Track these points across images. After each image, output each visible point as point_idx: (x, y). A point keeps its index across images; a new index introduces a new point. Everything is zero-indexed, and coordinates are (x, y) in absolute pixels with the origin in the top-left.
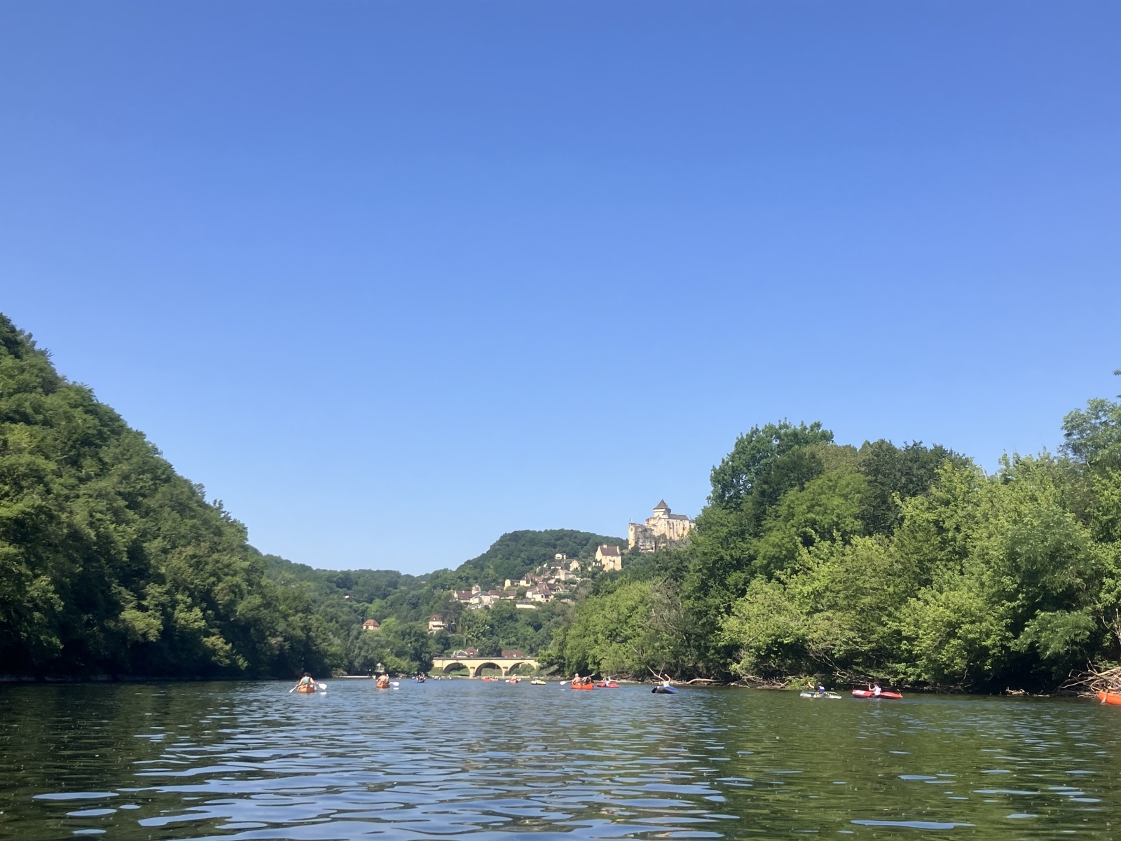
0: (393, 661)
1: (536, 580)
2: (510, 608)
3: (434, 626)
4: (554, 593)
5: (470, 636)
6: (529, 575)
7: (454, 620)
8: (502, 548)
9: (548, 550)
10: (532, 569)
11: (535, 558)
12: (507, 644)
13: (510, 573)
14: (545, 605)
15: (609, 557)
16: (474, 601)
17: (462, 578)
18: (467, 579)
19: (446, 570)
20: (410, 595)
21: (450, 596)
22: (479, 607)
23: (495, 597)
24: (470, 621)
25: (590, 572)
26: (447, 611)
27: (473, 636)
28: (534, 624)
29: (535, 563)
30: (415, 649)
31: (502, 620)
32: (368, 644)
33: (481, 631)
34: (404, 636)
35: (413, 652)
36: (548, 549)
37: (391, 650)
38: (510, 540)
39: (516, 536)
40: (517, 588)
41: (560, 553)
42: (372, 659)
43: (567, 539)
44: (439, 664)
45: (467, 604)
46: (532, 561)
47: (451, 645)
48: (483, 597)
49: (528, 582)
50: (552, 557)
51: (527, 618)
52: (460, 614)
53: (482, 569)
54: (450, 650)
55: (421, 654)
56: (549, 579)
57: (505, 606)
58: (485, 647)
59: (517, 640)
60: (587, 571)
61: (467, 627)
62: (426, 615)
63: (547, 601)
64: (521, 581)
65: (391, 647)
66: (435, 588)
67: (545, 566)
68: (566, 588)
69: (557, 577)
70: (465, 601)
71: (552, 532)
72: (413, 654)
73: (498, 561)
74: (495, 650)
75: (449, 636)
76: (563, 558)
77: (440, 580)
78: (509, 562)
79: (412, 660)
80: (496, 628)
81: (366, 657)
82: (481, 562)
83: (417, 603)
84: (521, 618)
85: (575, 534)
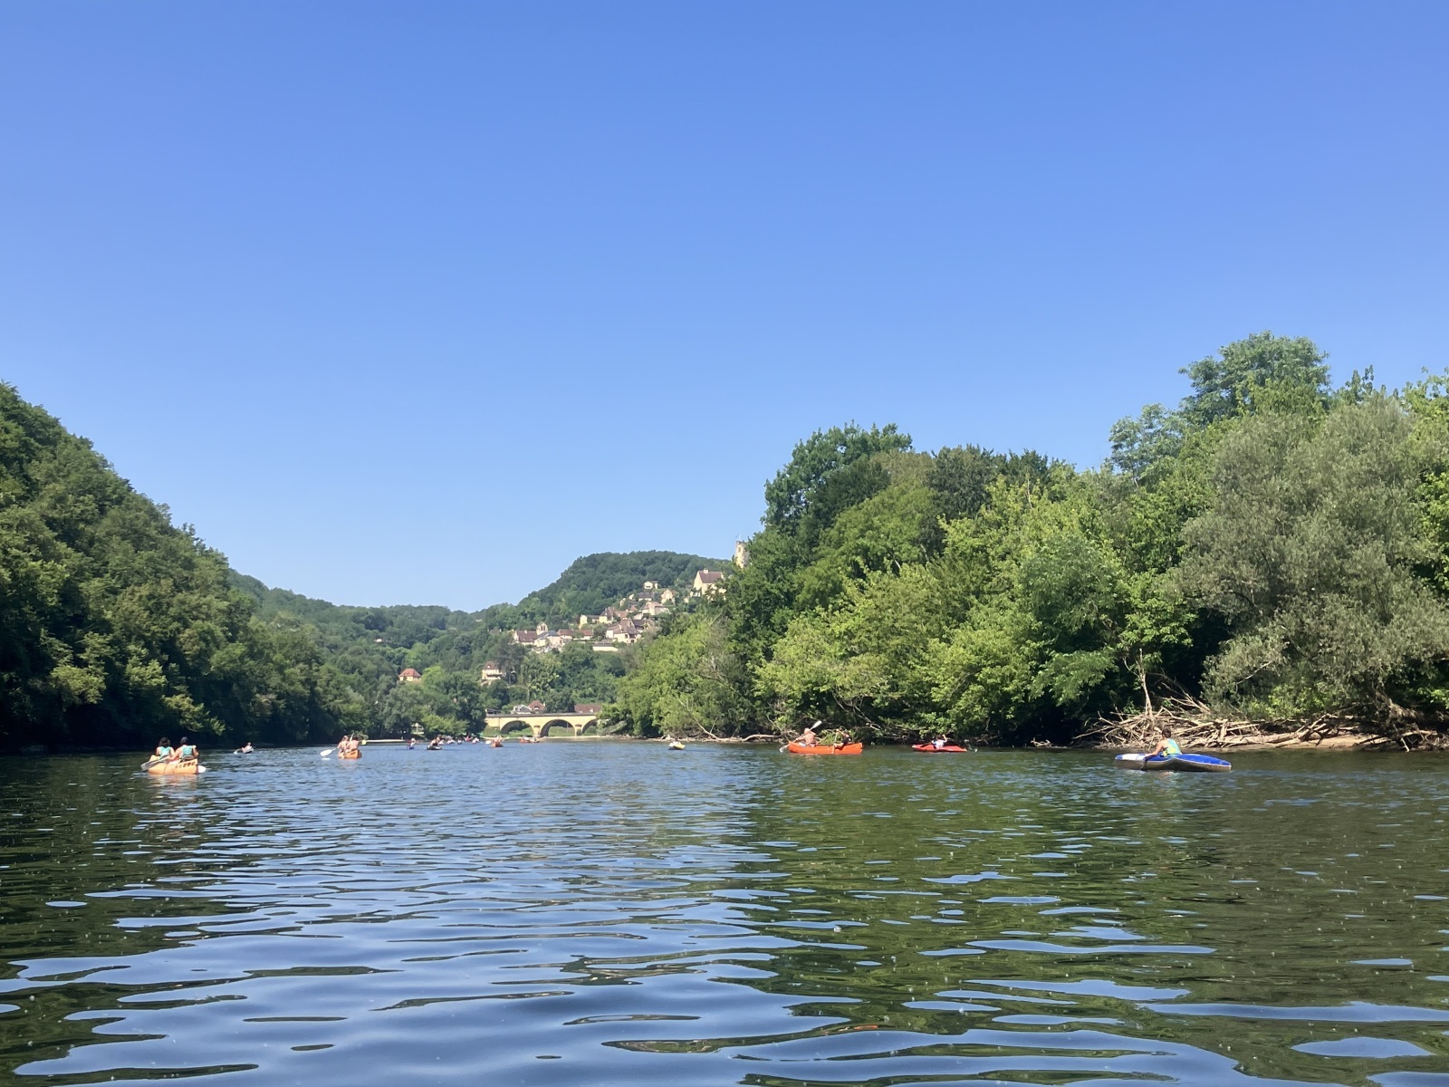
0: (434, 721)
1: (619, 615)
2: (585, 650)
3: (489, 676)
4: (641, 631)
5: (534, 687)
6: (610, 609)
7: (513, 668)
8: (576, 576)
10: (614, 602)
11: (618, 588)
12: (581, 697)
13: (586, 608)
14: (630, 647)
15: (711, 585)
16: (540, 643)
17: (526, 615)
18: (533, 615)
19: (505, 605)
20: (460, 637)
21: (510, 637)
22: (546, 651)
23: (567, 637)
24: (534, 668)
25: (686, 604)
26: (505, 656)
27: (538, 687)
28: (616, 671)
29: (619, 595)
30: (462, 704)
31: (575, 667)
32: (401, 700)
33: (549, 680)
34: (448, 689)
35: (460, 709)
36: (635, 577)
37: (432, 706)
38: (586, 565)
39: (593, 561)
40: (594, 626)
41: (650, 580)
42: (406, 718)
43: (659, 563)
44: (494, 722)
45: (530, 646)
46: (615, 592)
47: (511, 698)
48: (550, 638)
49: (609, 618)
50: (640, 587)
51: (607, 663)
52: (521, 660)
53: (551, 603)
54: (508, 705)
55: (470, 711)
56: (635, 614)
57: (579, 649)
58: (554, 700)
59: (595, 691)
60: (684, 603)
61: (530, 676)
62: (479, 662)
63: (633, 641)
64: (600, 618)
65: (432, 703)
66: (491, 627)
67: (631, 597)
68: (657, 625)
69: (645, 611)
70: (528, 644)
71: (641, 554)
72: (459, 712)
73: (570, 594)
74: (565, 704)
75: (508, 687)
76: (654, 587)
77: (497, 618)
78: (586, 594)
79: (459, 719)
80: (568, 676)
81: (398, 716)
82: (549, 595)
83: (469, 646)
84: (599, 664)
85: (670, 556)
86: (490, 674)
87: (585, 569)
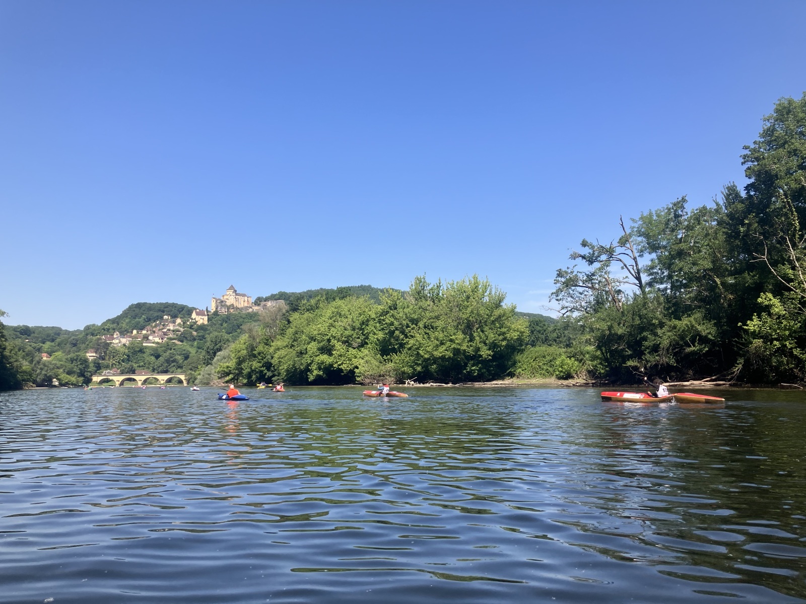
0: (65, 377)
1: (154, 330)
2: (140, 345)
5: (114, 362)
6: (149, 327)
7: (103, 353)
8: (130, 312)
9: (159, 314)
10: (149, 324)
11: (151, 318)
12: (138, 367)
13: (136, 327)
14: (161, 344)
15: (200, 317)
17: (105, 329)
18: (109, 329)
19: (94, 325)
20: (71, 339)
21: (100, 339)
22: (119, 345)
23: (129, 339)
24: (114, 353)
25: (189, 325)
26: (99, 347)
28: (156, 355)
29: (152, 321)
31: (135, 353)
32: (47, 366)
33: (122, 359)
34: (72, 362)
37: (64, 370)
38: (135, 307)
39: (139, 306)
40: (141, 335)
41: (167, 315)
42: (50, 376)
43: (170, 308)
44: (96, 379)
45: (111, 343)
46: (150, 320)
47: (102, 367)
48: (121, 339)
49: (147, 331)
50: (162, 318)
52: (107, 349)
53: (118, 324)
54: (101, 371)
55: (84, 373)
56: (162, 329)
57: (136, 344)
58: (125, 368)
59: (144, 364)
61: (112, 357)
62: (84, 350)
63: (163, 341)
64: (143, 331)
65: (64, 368)
66: (87, 335)
67: (158, 322)
68: (174, 334)
69: (168, 328)
70: (110, 341)
71: (161, 304)
72: (79, 373)
73: (128, 319)
74: (131, 370)
75: (100, 362)
76: (169, 318)
77: (90, 331)
78: (136, 320)
79: (79, 377)
80: (131, 357)
81: (46, 375)
82: (116, 320)
83: (77, 343)
85: (175, 305)
86: (91, 356)
87: (134, 309)
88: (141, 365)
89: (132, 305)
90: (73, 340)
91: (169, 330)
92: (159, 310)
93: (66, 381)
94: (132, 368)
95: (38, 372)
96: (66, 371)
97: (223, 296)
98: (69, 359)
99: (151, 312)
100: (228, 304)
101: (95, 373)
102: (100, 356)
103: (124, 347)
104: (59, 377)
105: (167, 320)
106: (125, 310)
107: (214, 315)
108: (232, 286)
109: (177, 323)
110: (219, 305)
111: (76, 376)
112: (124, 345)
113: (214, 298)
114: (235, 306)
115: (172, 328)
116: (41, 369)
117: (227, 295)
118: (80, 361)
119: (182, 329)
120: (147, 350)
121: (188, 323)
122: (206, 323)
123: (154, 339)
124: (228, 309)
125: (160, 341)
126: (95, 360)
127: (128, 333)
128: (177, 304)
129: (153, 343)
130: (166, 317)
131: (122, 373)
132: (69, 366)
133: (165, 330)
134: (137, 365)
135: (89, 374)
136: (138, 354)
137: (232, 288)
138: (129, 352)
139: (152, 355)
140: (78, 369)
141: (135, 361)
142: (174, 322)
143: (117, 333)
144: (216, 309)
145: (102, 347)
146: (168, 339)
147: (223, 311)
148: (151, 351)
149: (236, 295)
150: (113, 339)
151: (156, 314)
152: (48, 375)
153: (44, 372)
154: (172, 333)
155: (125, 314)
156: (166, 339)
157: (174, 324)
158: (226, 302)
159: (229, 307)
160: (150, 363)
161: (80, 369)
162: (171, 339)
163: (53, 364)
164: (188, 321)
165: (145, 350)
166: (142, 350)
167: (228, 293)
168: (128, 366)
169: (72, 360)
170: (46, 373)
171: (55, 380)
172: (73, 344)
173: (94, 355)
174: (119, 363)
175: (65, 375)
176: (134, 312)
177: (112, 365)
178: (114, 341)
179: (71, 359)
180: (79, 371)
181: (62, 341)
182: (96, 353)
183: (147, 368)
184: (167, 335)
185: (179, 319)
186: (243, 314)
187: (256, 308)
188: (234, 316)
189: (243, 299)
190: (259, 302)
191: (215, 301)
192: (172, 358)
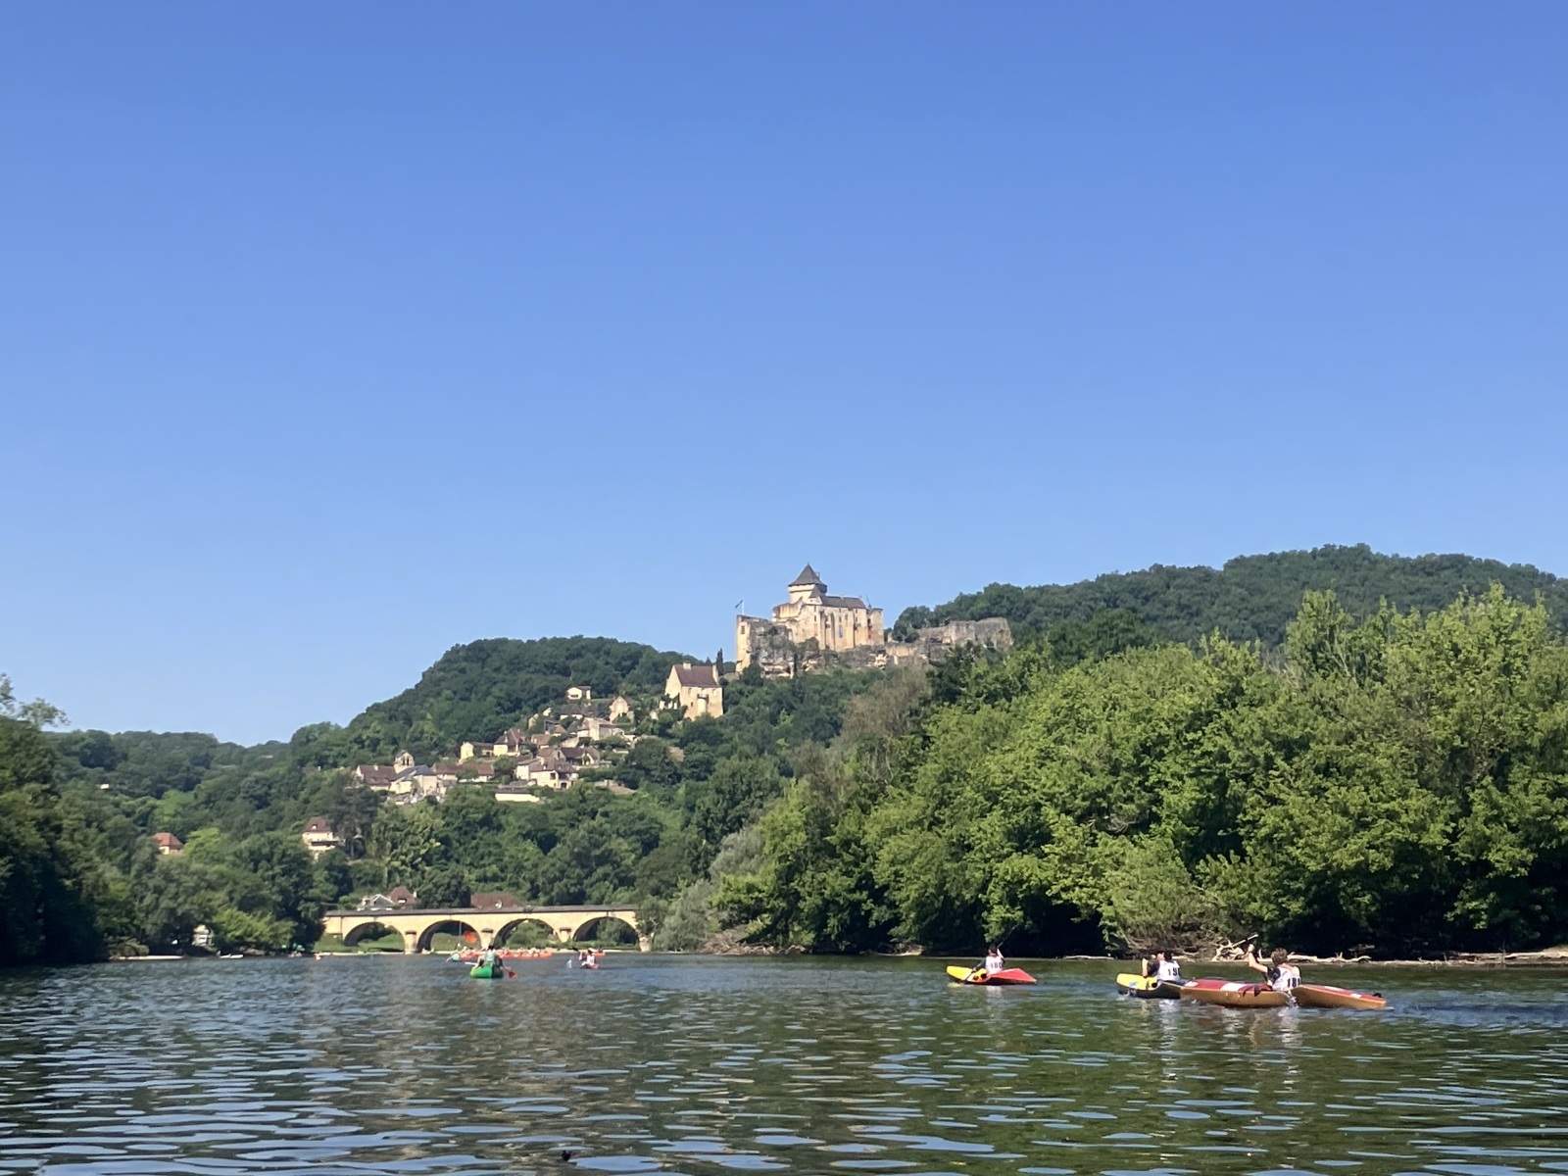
0: (237, 921)
1: (533, 742)
2: (483, 800)
3: (314, 844)
4: (578, 768)
5: (396, 864)
6: (514, 733)
7: (359, 830)
8: (449, 676)
9: (552, 680)
10: (517, 720)
11: (524, 696)
12: (480, 880)
13: (470, 730)
14: (560, 793)
15: (696, 690)
16: (402, 787)
17: (363, 742)
18: (377, 743)
19: (324, 727)
20: (247, 781)
21: (344, 779)
22: (414, 800)
23: (446, 777)
24: (396, 830)
25: (655, 722)
26: (342, 808)
27: (403, 863)
28: (539, 834)
29: (525, 708)
31: (467, 829)
32: (177, 881)
33: (423, 851)
34: (256, 863)
36: (551, 678)
37: (230, 893)
38: (465, 659)
39: (480, 652)
40: (493, 761)
41: (577, 686)
42: (185, 916)
43: (589, 656)
44: (337, 925)
45: (385, 793)
46: (517, 704)
47: (355, 883)
48: (420, 778)
49: (511, 748)
50: (561, 695)
52: (373, 814)
53: (409, 722)
54: (352, 896)
55: (296, 903)
56: (563, 739)
57: (473, 797)
58: (435, 885)
59: (502, 871)
60: (649, 720)
61: (389, 844)
62: (295, 819)
63: (564, 785)
64: (496, 747)
65: (229, 888)
66: (302, 763)
67: (546, 713)
68: (604, 758)
69: (582, 734)
70: (379, 788)
71: (558, 641)
72: (279, 904)
73: (443, 704)
74: (456, 893)
75: (350, 863)
76: (584, 696)
77: (314, 747)
78: (469, 705)
79: (279, 919)
80: (455, 844)
81: (172, 911)
82: (403, 707)
83: (267, 794)
84: (508, 824)
85: (608, 646)
86: (317, 840)
87: (464, 664)
88: (489, 874)
89: (456, 650)
90: (257, 782)
91: (586, 741)
92: (551, 668)
93: (238, 933)
94: (460, 883)
95: (147, 901)
96: (237, 896)
97: (778, 609)
98: (246, 854)
99: (523, 676)
100: (797, 638)
101: (331, 905)
102: (348, 842)
103: (431, 809)
104: (215, 920)
105: (579, 702)
106: (431, 671)
107: (747, 682)
108: (809, 568)
109: (613, 717)
110: (764, 643)
111: (268, 918)
112: (431, 800)
113: (744, 618)
114: (822, 647)
115: (595, 735)
116: (159, 891)
117: (792, 606)
118: (280, 862)
119: (631, 737)
120: (511, 819)
121: (654, 716)
122: (717, 712)
123: (534, 775)
124: (795, 657)
125: (555, 784)
126: (332, 855)
127: (443, 753)
128: (614, 641)
129: (531, 791)
130: (574, 692)
131: (424, 905)
132: (248, 878)
133: (572, 744)
134: (477, 873)
135: (313, 908)
136: (480, 834)
137: (808, 576)
138: (447, 824)
139: (526, 836)
140: (275, 889)
141: (469, 860)
142: (604, 713)
143: (406, 755)
144: (754, 658)
145: (353, 809)
146: (581, 774)
147: (779, 667)
148: (522, 822)
149: (826, 602)
150: (393, 778)
151: (539, 682)
152: (180, 912)
153: (165, 903)
154: (598, 754)
155: (432, 681)
156: (575, 776)
157: (602, 721)
158: (787, 631)
159: (798, 653)
160: (519, 868)
161: (283, 891)
162: (593, 776)
163: (194, 873)
164: (653, 706)
165: (503, 819)
166: (492, 819)
167: (795, 598)
168: (444, 878)
169: (255, 859)
170: (172, 904)
171: (201, 928)
172: (255, 797)
173: (329, 837)
174: (415, 867)
175: (234, 911)
176: (463, 678)
177: (390, 873)
178: (394, 787)
179: (252, 853)
180: (280, 899)
181: (221, 788)
182: (335, 831)
183: (511, 885)
184: (580, 762)
185: (620, 699)
186: (852, 676)
187: (900, 652)
188: (818, 687)
189: (851, 619)
190: (910, 629)
191: (747, 630)
192: (597, 846)
